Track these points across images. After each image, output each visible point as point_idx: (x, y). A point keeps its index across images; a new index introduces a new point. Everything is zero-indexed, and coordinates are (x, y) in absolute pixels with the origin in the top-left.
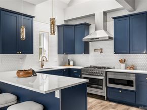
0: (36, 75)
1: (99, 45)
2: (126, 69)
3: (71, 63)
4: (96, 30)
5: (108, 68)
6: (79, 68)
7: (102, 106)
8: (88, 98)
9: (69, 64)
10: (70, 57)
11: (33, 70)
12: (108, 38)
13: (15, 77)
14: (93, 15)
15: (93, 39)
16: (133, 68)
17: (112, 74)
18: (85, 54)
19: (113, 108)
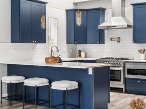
4: (112, 17)
9: (80, 56)
12: (126, 27)
15: (110, 27)
17: (130, 65)
18: (99, 43)
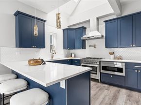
0: (45, 64)
1: (93, 42)
2: (114, 59)
3: (73, 55)
4: (90, 31)
5: (100, 59)
6: (79, 58)
7: (97, 87)
8: (91, 82)
9: (71, 56)
10: (72, 51)
11: (42, 60)
12: (101, 36)
13: (27, 66)
14: (89, 21)
15: (89, 37)
16: (120, 58)
18: (82, 49)
19: (107, 90)
